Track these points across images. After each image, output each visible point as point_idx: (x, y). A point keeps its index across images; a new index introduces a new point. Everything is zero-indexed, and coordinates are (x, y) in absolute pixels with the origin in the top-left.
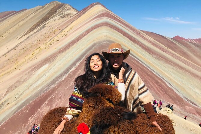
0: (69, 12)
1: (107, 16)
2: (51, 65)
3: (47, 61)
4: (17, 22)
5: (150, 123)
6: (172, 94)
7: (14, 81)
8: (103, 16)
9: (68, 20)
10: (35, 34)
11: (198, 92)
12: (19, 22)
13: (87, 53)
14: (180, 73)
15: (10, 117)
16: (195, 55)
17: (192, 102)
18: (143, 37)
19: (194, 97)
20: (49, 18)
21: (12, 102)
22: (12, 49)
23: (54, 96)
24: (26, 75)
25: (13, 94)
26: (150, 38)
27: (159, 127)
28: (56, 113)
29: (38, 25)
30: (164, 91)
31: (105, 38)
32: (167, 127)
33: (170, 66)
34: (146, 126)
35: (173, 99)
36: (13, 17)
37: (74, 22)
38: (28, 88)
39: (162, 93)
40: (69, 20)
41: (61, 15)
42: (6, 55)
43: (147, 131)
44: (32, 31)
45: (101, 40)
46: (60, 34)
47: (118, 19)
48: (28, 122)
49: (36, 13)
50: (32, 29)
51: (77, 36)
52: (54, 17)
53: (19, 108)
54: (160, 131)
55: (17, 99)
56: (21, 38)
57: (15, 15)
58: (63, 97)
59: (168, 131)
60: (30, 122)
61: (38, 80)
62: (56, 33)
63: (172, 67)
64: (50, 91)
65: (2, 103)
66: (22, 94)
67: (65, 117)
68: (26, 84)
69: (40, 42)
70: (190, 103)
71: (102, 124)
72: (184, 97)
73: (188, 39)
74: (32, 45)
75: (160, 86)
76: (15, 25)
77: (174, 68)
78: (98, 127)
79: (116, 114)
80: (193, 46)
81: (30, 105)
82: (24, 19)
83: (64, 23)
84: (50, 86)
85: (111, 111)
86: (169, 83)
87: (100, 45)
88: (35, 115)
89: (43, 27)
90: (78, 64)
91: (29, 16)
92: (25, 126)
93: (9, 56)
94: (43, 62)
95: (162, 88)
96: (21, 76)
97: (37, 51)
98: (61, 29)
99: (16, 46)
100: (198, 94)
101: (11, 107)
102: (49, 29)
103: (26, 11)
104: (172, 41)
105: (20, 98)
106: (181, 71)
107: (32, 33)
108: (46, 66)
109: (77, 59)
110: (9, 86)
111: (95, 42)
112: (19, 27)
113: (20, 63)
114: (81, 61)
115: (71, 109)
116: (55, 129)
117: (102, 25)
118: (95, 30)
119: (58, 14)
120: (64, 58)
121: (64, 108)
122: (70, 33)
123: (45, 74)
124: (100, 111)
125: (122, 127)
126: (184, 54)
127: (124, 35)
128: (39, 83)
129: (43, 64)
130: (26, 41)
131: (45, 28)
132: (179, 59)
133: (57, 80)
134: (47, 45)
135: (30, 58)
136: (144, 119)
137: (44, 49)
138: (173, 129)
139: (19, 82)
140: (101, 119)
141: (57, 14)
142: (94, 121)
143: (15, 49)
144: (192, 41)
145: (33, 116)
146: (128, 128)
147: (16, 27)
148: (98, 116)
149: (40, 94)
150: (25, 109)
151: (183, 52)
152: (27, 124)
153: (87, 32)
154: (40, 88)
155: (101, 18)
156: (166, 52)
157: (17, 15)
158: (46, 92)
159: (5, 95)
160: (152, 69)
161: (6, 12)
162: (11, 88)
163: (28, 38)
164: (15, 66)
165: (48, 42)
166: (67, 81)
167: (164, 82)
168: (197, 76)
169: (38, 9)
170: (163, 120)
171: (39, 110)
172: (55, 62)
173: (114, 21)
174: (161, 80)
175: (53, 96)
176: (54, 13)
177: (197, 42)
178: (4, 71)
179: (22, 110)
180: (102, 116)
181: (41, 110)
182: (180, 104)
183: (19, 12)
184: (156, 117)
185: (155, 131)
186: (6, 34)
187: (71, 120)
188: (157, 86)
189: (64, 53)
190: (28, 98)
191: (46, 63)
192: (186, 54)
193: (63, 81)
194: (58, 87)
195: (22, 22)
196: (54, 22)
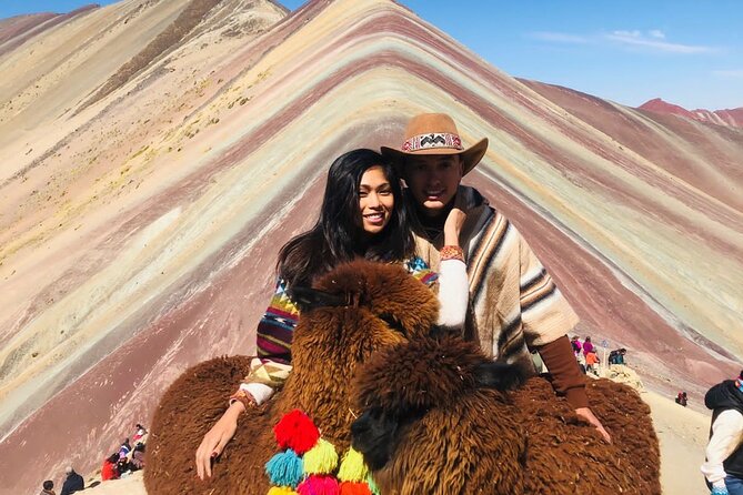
0: (254, 13)
1: (394, 29)
2: (190, 213)
3: (174, 196)
4: (62, 56)
5: (566, 411)
6: (638, 315)
7: (57, 270)
8: (382, 30)
9: (250, 45)
10: (131, 98)
11: (735, 308)
12: (73, 54)
13: (321, 166)
14: (667, 238)
15: (43, 402)
16: (722, 170)
17: (710, 345)
18: (532, 104)
19: (719, 326)
20: (180, 37)
21: (48, 350)
22: (46, 155)
23: (201, 327)
24: (100, 247)
25: (53, 319)
26: (555, 109)
27: (600, 428)
28: (209, 377)
29: (141, 63)
30: (609, 305)
31: (388, 111)
32: (631, 427)
33: (629, 211)
34: (552, 422)
35: (640, 335)
36: (47, 35)
37: (273, 52)
38: (109, 297)
39: (601, 311)
40: (254, 43)
41: (226, 27)
42: (26, 175)
43: (558, 442)
44: (120, 85)
45: (375, 118)
46: (222, 95)
47: (437, 40)
48: (109, 421)
49: (132, 21)
50: (120, 80)
51: (286, 103)
52: (199, 33)
53: (76, 369)
54: (606, 443)
55: (67, 337)
56: (77, 112)
57: (58, 29)
58: (234, 327)
59: (634, 445)
60: (117, 421)
61: (143, 268)
62: (209, 92)
63: (638, 215)
64: (186, 307)
65: (14, 352)
66: (85, 317)
67: (240, 393)
68: (100, 282)
69: (148, 126)
70: (706, 349)
71: (396, 407)
72: (682, 326)
73: (699, 111)
74: (120, 138)
75: (593, 286)
76: (56, 66)
77: (646, 219)
78: (383, 417)
79: (449, 367)
80: (716, 137)
81: (115, 359)
82: (88, 43)
83: (235, 55)
84: (189, 287)
85: (431, 356)
86: (628, 277)
87: (369, 135)
88: (135, 394)
89: (160, 72)
90: (289, 207)
91: (106, 30)
92: (99, 433)
93: (37, 178)
94: (160, 202)
95: (601, 292)
96: (81, 253)
97: (140, 160)
98: (227, 80)
99: (62, 144)
100: (732, 312)
101: (48, 367)
102: (181, 77)
103: (96, 14)
104: (638, 118)
105: (77, 335)
106: (672, 230)
107: (120, 92)
108: (174, 214)
109: (284, 190)
110: (38, 291)
111: (351, 125)
112: (72, 73)
113: (75, 204)
114: (300, 197)
115: (264, 362)
116: (202, 436)
117: (378, 60)
118: (351, 80)
119: (214, 21)
120: (238, 187)
121: (238, 359)
122: (261, 92)
123: (168, 244)
124: (387, 355)
125: (474, 415)
126: (682, 167)
127: (458, 99)
128: (146, 276)
129: (160, 208)
130: (98, 124)
131: (168, 75)
132: (664, 185)
133: (214, 268)
134: (174, 139)
135: (112, 186)
136: (544, 398)
137: (164, 152)
138: (653, 436)
139: (75, 276)
140: (394, 386)
141: (210, 24)
142: (366, 394)
143: (58, 153)
144: (713, 117)
145: (126, 401)
146: (494, 418)
147: (58, 71)
148: (381, 374)
149: (153, 319)
150: (98, 373)
151: (676, 158)
152: (108, 426)
153: (323, 89)
154: (152, 297)
155: (373, 35)
156: (616, 159)
157: (62, 27)
158: (172, 311)
159: (24, 322)
160: (565, 223)
161: (22, 17)
162: (46, 298)
163: (105, 111)
164: (60, 217)
165: (177, 128)
166: (250, 271)
167: (606, 272)
168: (729, 249)
169: (141, 6)
170: (615, 403)
171: (148, 377)
172: (204, 200)
173: (422, 45)
174: (596, 264)
175: (201, 323)
176: (199, 18)
177: (728, 122)
178: (18, 236)
179: (86, 378)
180: (398, 375)
181: (156, 376)
182: (665, 351)
183: (71, 15)
184: (590, 391)
185: (585, 441)
186: (24, 98)
187: (263, 403)
188: (581, 286)
189: (237, 168)
190: (107, 331)
191: (173, 205)
192: (689, 168)
193: (236, 270)
194: (216, 293)
195: (83, 55)
196: (201, 53)
